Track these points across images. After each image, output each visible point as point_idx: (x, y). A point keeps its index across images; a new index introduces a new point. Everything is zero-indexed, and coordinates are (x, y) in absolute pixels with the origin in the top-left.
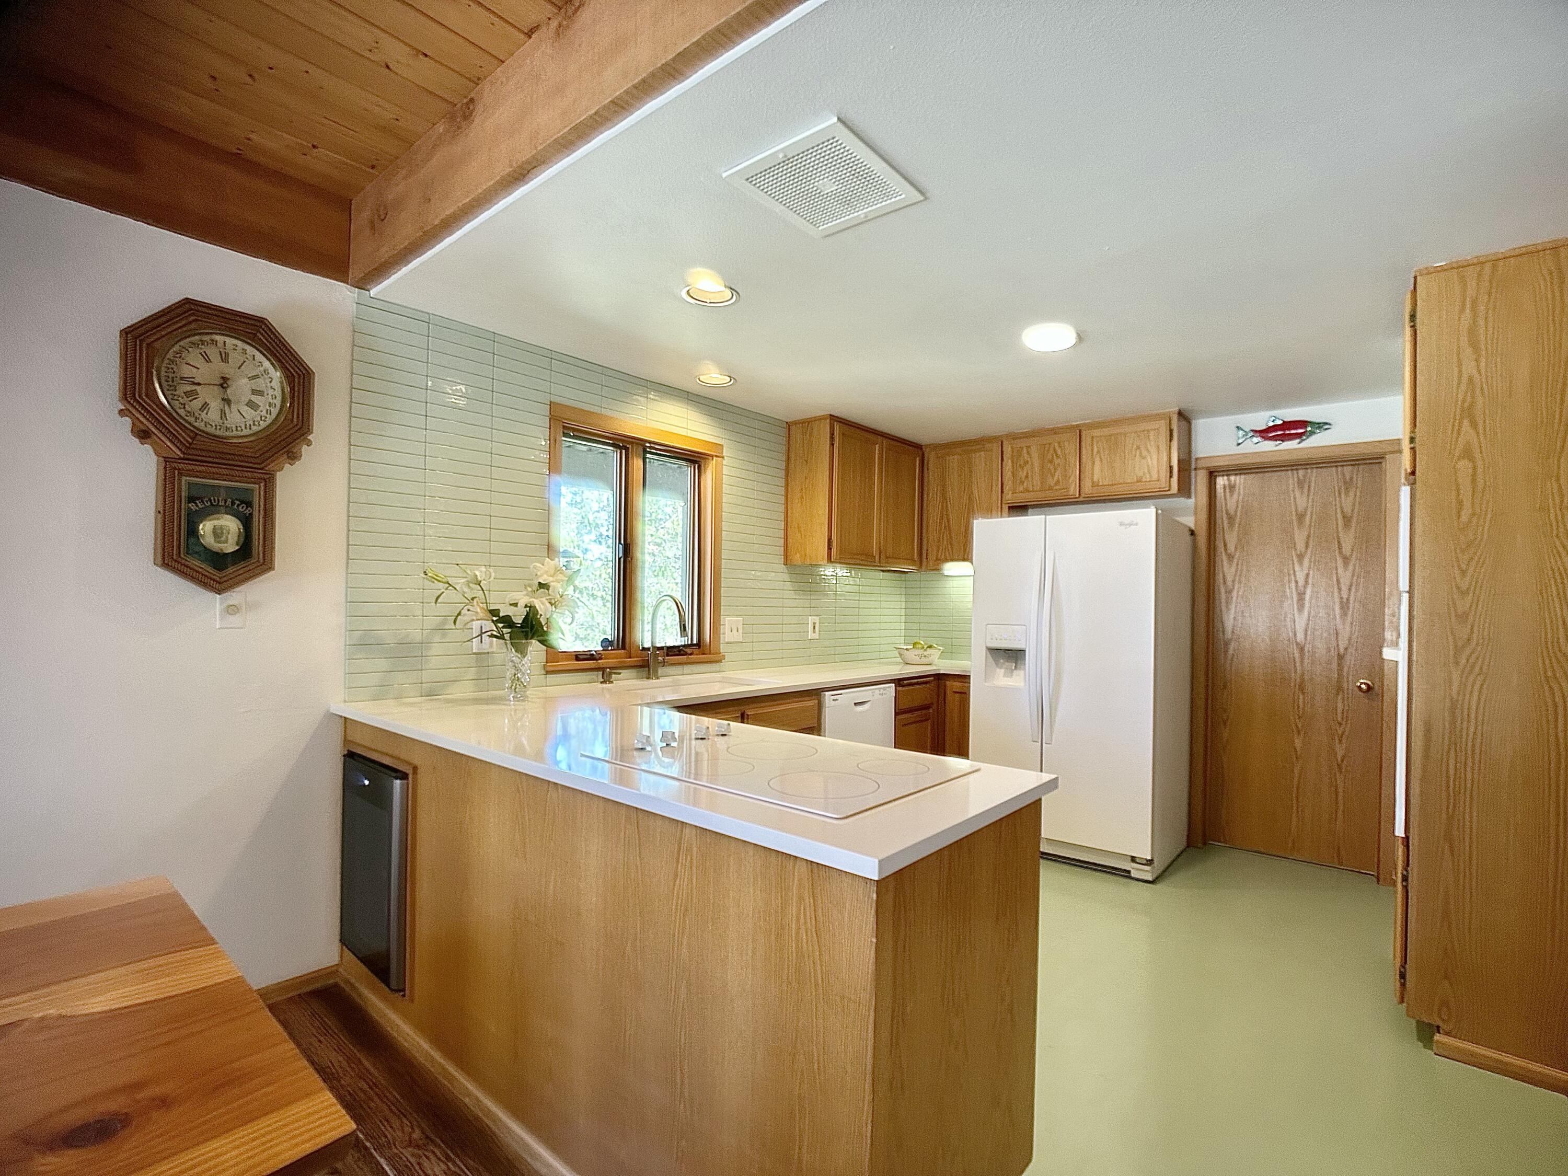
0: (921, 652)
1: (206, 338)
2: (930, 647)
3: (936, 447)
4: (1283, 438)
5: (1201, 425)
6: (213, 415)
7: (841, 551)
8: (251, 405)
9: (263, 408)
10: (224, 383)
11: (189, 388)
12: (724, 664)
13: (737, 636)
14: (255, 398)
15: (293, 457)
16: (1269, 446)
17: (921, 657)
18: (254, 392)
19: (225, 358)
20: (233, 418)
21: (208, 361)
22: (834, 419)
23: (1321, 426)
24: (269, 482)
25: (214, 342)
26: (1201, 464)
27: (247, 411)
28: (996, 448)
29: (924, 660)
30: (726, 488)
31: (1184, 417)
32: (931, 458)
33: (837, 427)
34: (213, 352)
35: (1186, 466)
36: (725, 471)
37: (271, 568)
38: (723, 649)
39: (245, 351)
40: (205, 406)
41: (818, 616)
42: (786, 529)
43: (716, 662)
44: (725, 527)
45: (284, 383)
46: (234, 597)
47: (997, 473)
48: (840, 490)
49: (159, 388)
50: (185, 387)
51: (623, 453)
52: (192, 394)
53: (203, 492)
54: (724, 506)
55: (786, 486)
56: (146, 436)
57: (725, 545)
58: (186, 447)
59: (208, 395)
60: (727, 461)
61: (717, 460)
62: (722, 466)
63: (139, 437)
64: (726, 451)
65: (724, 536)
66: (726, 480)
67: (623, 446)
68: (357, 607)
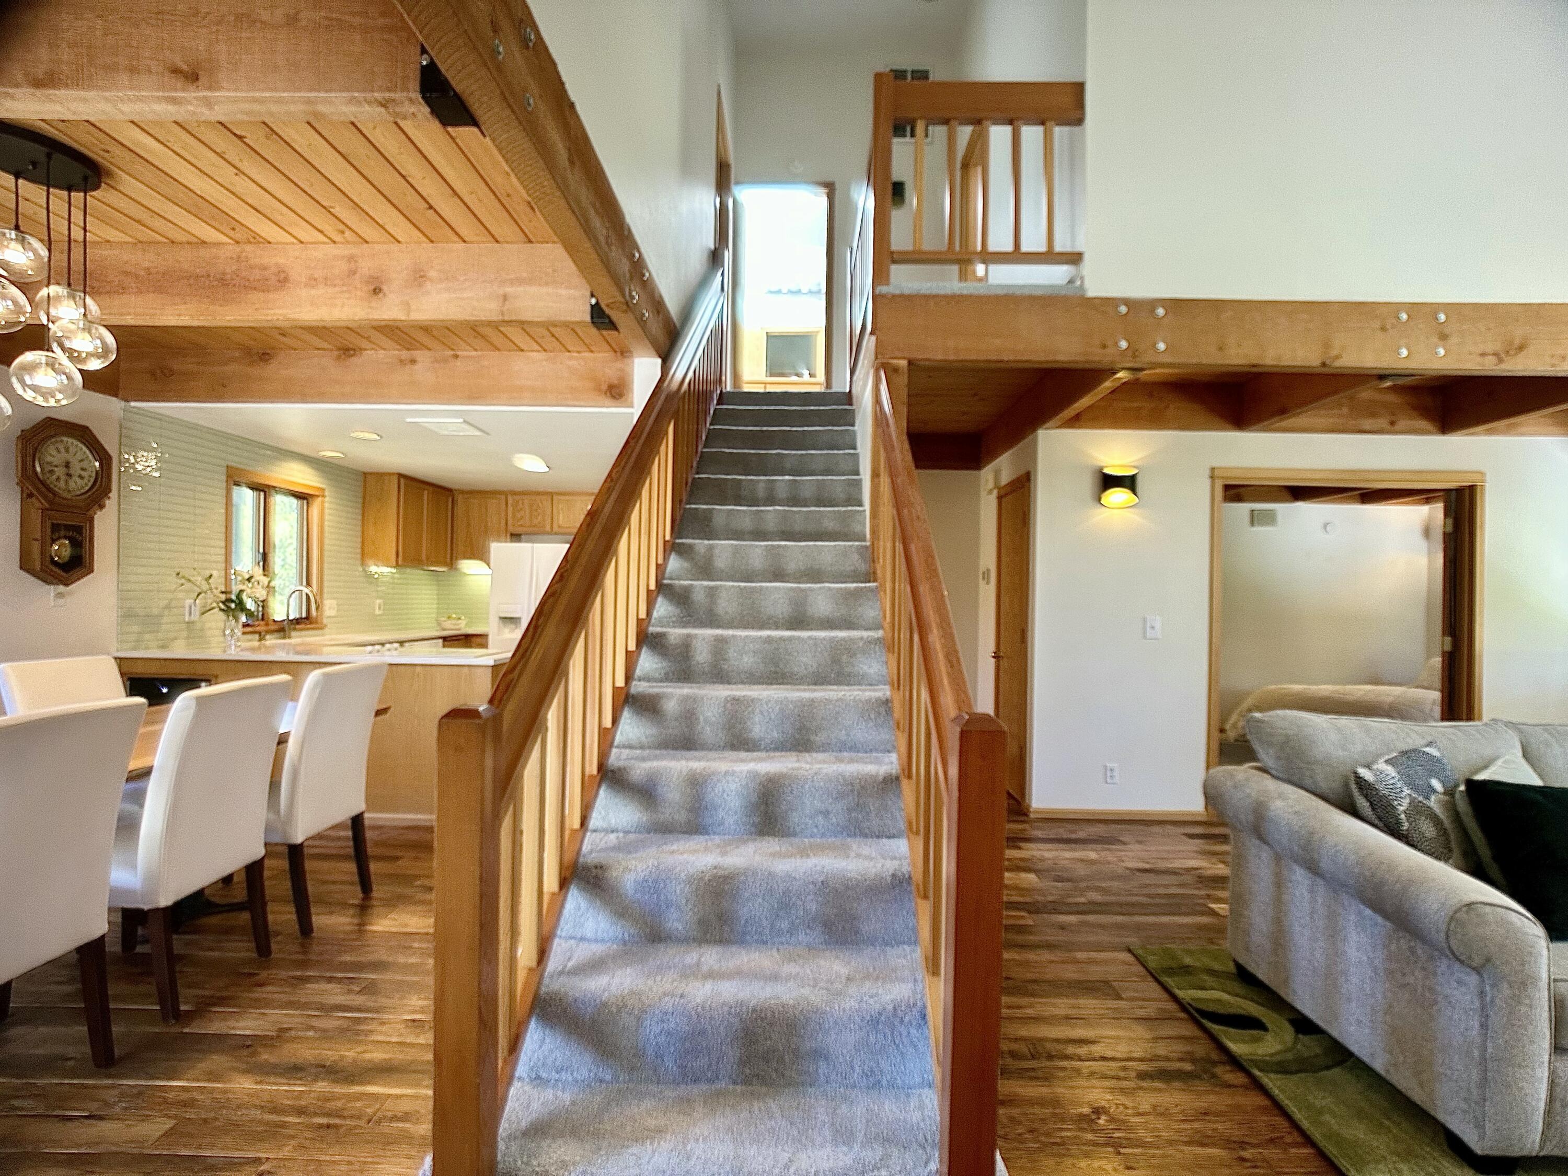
0: (454, 622)
1: (58, 439)
2: (460, 619)
3: (463, 492)
6: (62, 484)
7: (404, 559)
8: (81, 477)
9: (86, 480)
10: (67, 465)
11: (50, 468)
12: (326, 631)
13: (332, 613)
14: (83, 473)
15: (102, 507)
17: (455, 624)
18: (83, 469)
19: (67, 451)
20: (72, 485)
21: (59, 452)
22: (401, 476)
24: (91, 521)
25: (62, 441)
27: (78, 480)
28: (503, 497)
29: (457, 627)
30: (327, 517)
32: (460, 499)
33: (402, 481)
34: (61, 447)
36: (327, 505)
37: (91, 571)
38: (325, 621)
39: (77, 446)
40: (58, 479)
41: (380, 598)
42: (363, 543)
43: (322, 629)
44: (327, 541)
45: (97, 464)
46: (61, 588)
47: (503, 513)
48: (405, 519)
49: (38, 469)
50: (49, 468)
51: (262, 494)
52: (52, 472)
53: (55, 528)
54: (326, 529)
55: (363, 515)
56: (30, 495)
57: (326, 554)
58: (51, 502)
59: (60, 472)
60: (327, 499)
61: (320, 499)
62: (323, 502)
63: (26, 496)
64: (327, 493)
65: (326, 547)
66: (327, 511)
67: (263, 490)
68: (123, 595)
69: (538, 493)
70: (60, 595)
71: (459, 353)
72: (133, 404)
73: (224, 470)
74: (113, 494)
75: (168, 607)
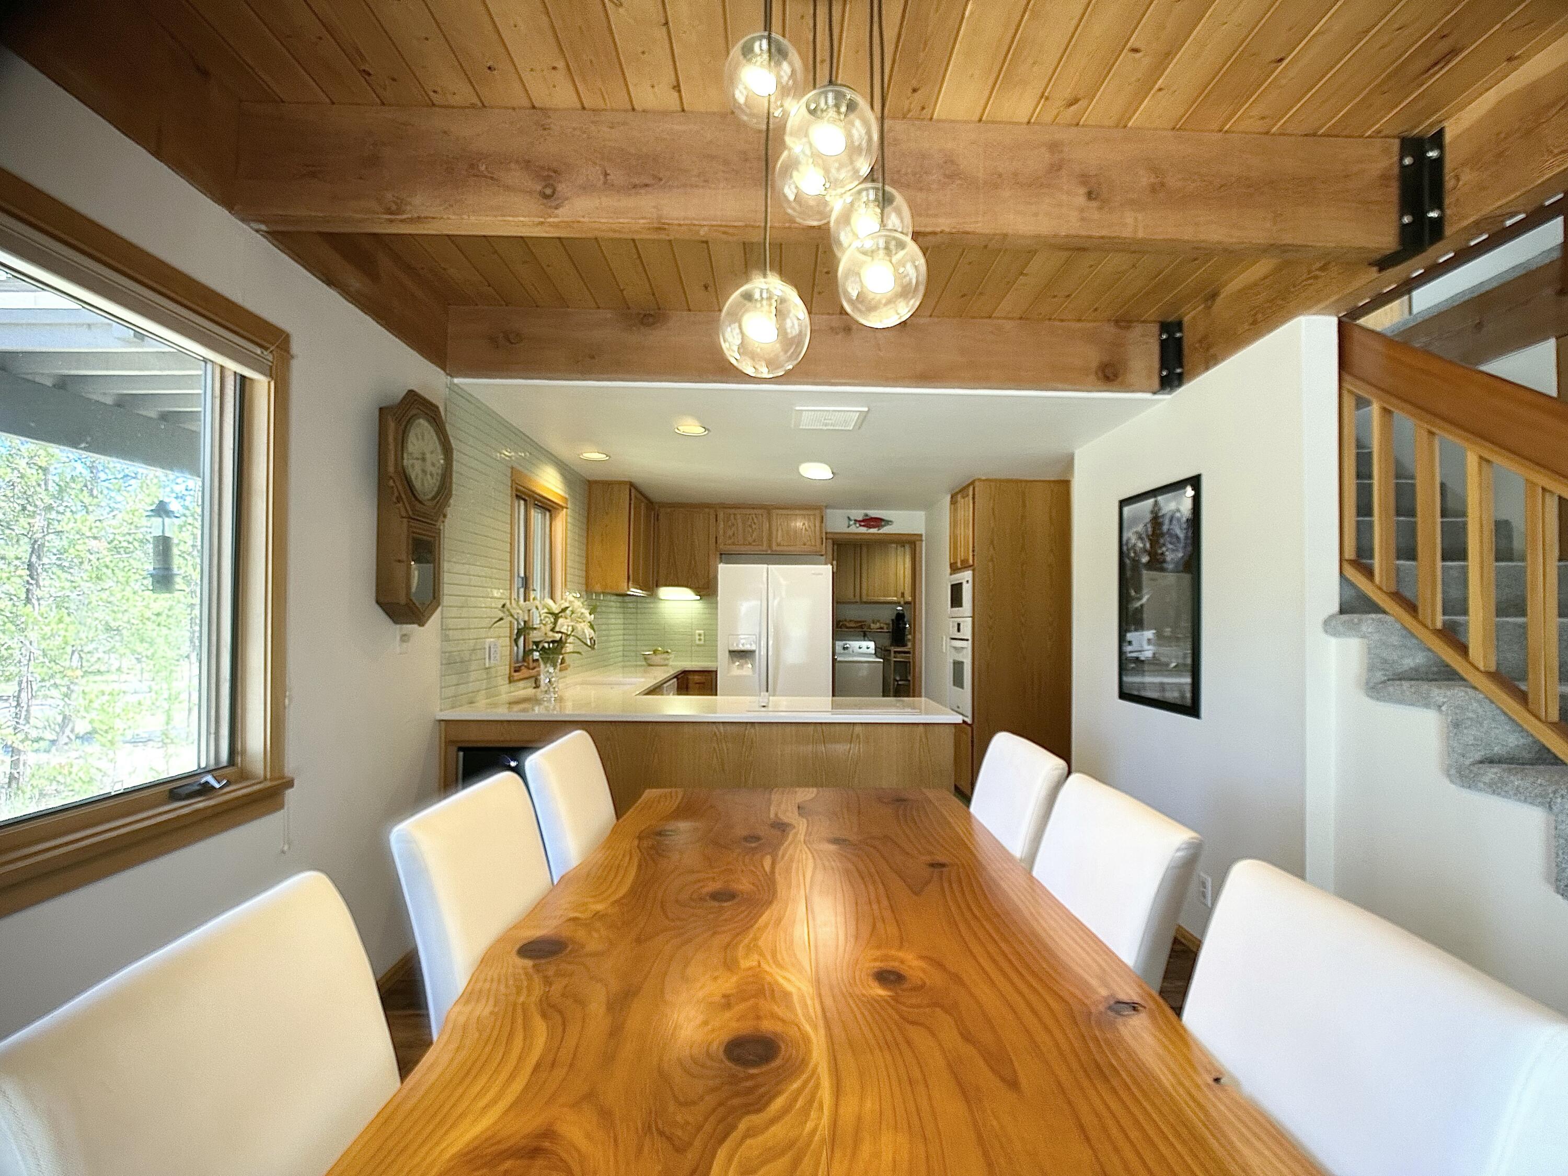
0: (662, 656)
1: (418, 421)
2: (665, 653)
3: (664, 505)
4: (869, 527)
5: (828, 513)
6: (419, 484)
7: (633, 582)
8: (431, 474)
10: (423, 457)
14: (433, 470)
15: (445, 516)
16: (863, 530)
18: (433, 464)
19: (423, 438)
20: (426, 485)
21: (418, 439)
22: (632, 485)
23: (888, 522)
24: (439, 535)
25: (420, 424)
26: (830, 538)
27: (430, 479)
28: (712, 512)
30: (569, 534)
31: (821, 508)
32: (662, 513)
33: (633, 490)
34: (419, 433)
36: (569, 519)
39: (429, 432)
40: (417, 476)
42: (587, 564)
44: (568, 563)
45: (443, 459)
47: (712, 530)
48: (634, 537)
49: (405, 462)
50: (411, 461)
51: (523, 504)
52: (413, 466)
53: (416, 544)
54: (568, 547)
55: (588, 531)
56: (399, 500)
57: (568, 577)
58: (413, 508)
59: (418, 466)
60: (565, 512)
61: (561, 511)
62: (562, 514)
64: (566, 504)
65: (568, 569)
66: (568, 526)
67: (524, 498)
68: (445, 634)
69: (753, 507)
72: (456, 380)
73: (510, 472)
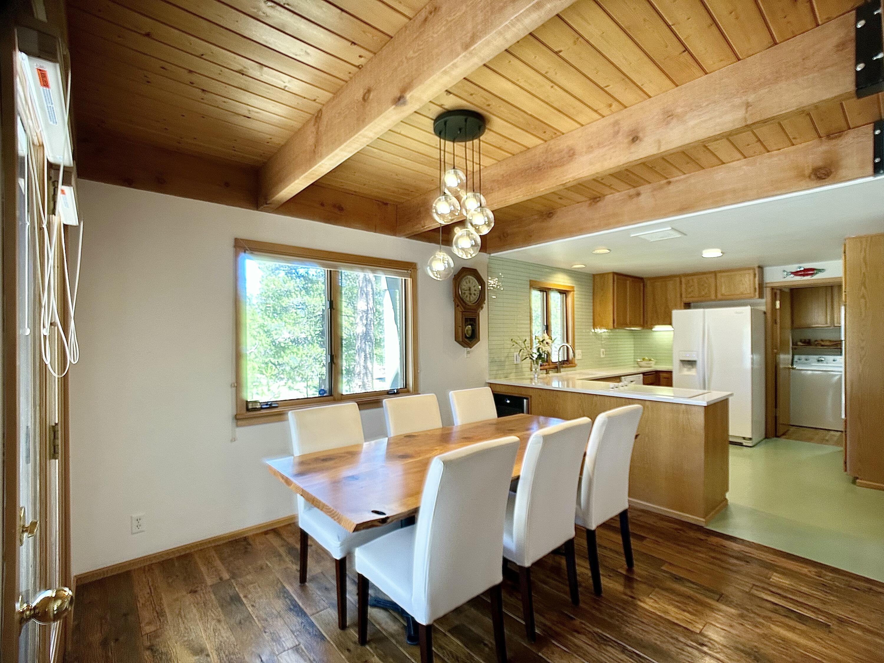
0: (647, 362)
2: (650, 360)
3: (650, 279)
4: (804, 275)
5: (768, 270)
6: (468, 299)
7: (617, 324)
8: (475, 294)
9: (476, 296)
10: (470, 289)
12: (577, 367)
13: (582, 357)
15: (482, 308)
17: (647, 364)
18: (475, 290)
19: (470, 282)
20: (471, 299)
21: (467, 283)
22: (615, 274)
23: (820, 271)
24: (478, 315)
25: (468, 278)
26: (768, 285)
27: (473, 296)
28: (678, 279)
29: (649, 365)
30: (576, 303)
31: (761, 268)
32: (648, 283)
33: (615, 276)
34: (468, 281)
35: (761, 286)
36: (575, 296)
37: (479, 340)
38: (576, 362)
39: (473, 279)
40: (467, 296)
41: (604, 348)
42: (594, 316)
43: (575, 367)
44: (576, 316)
45: (480, 287)
46: (469, 349)
47: (678, 290)
48: (617, 300)
49: (460, 293)
50: (463, 292)
51: (545, 293)
52: (465, 293)
53: (466, 320)
54: (576, 309)
55: (594, 299)
56: (458, 306)
57: (576, 323)
58: (464, 308)
59: (467, 292)
60: (575, 292)
61: (572, 293)
62: (573, 294)
63: (456, 306)
64: (575, 289)
65: (576, 320)
66: (575, 299)
67: (546, 291)
68: (490, 351)
69: (704, 273)
70: (468, 352)
71: (671, 180)
72: (492, 255)
73: (528, 283)
74: (486, 302)
75: (508, 357)
